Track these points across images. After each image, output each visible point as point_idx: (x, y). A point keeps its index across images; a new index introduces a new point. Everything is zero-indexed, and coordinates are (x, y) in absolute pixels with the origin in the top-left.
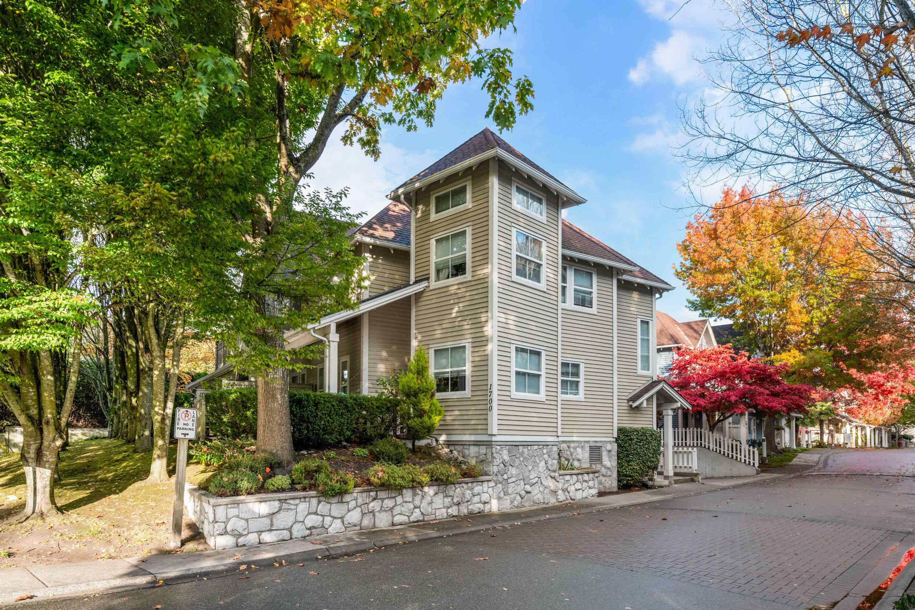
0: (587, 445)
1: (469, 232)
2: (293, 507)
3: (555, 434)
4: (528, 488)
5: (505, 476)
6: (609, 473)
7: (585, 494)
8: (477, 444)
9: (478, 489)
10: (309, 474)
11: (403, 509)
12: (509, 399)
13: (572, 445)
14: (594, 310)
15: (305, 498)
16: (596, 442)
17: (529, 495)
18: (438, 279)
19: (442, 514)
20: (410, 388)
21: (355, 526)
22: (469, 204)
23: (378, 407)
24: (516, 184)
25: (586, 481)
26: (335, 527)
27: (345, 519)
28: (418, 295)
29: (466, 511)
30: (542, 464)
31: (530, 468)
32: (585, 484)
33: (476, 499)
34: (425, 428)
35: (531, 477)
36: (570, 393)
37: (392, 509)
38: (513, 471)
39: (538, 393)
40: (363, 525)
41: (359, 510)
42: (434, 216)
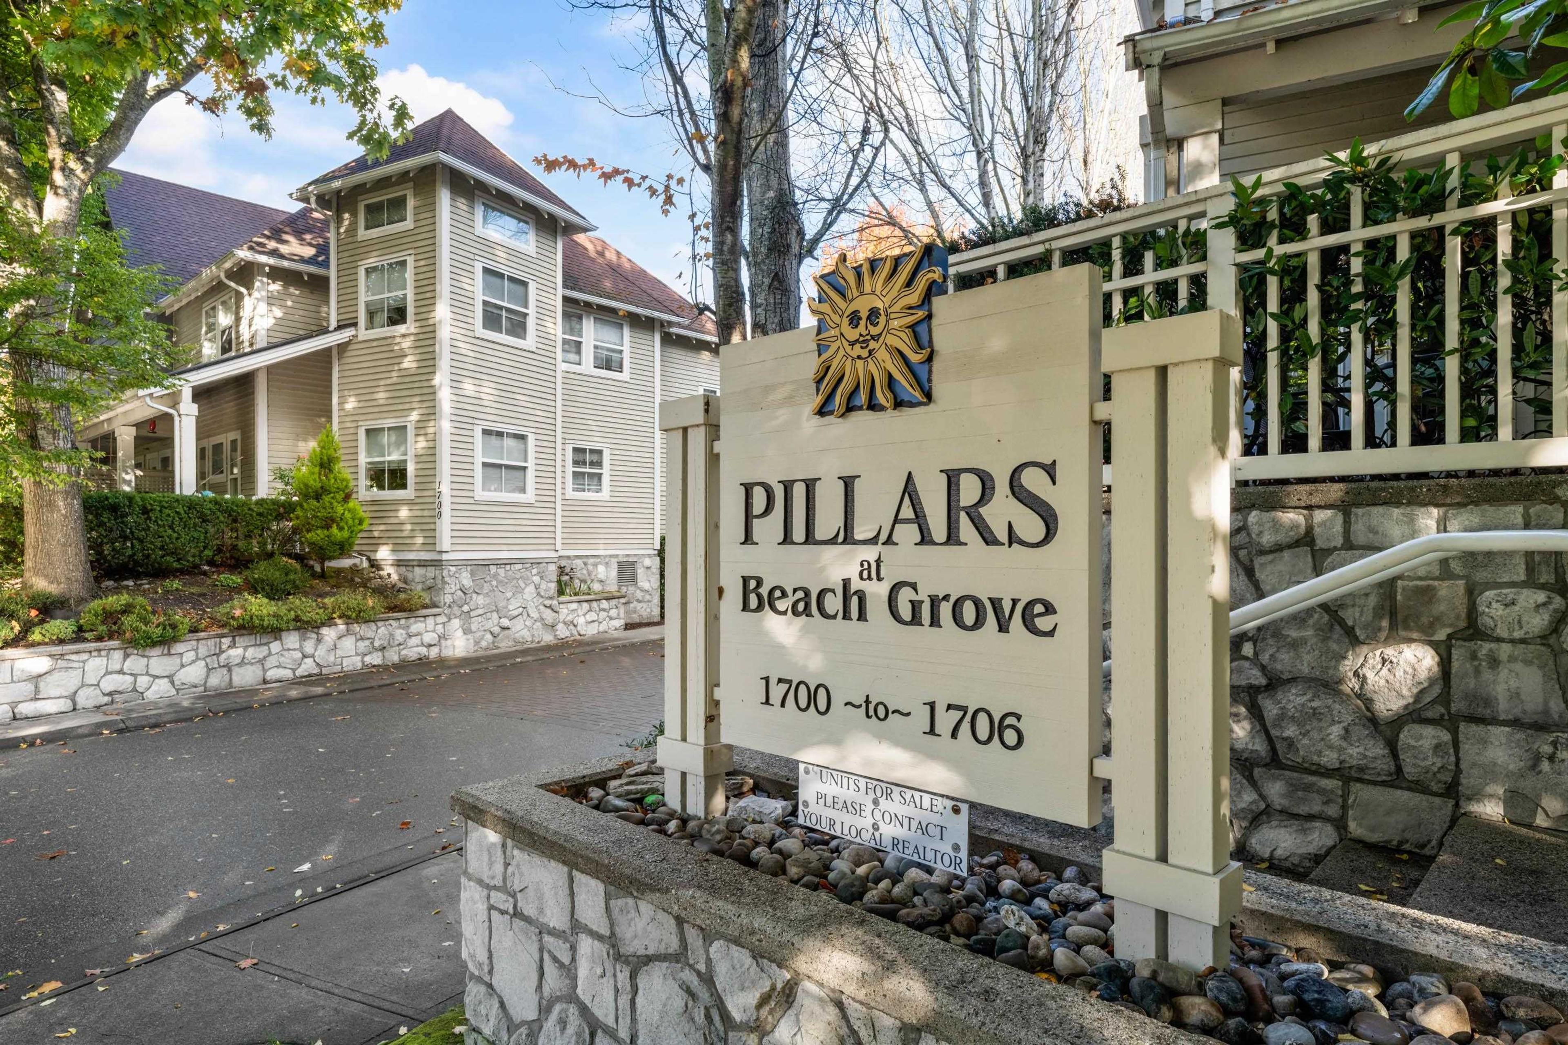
0: (614, 561)
1: (410, 261)
2: (76, 665)
3: (552, 547)
4: (505, 622)
5: (466, 608)
6: (648, 597)
7: (602, 628)
8: (423, 564)
9: (417, 626)
10: (110, 617)
11: (282, 659)
12: (471, 501)
13: (591, 561)
14: (625, 375)
15: (99, 650)
16: (628, 555)
17: (506, 632)
18: (371, 325)
19: (353, 663)
20: (307, 486)
21: (196, 687)
22: (409, 224)
23: (260, 514)
24: (481, 200)
25: (604, 610)
26: (159, 691)
27: (175, 678)
28: (342, 348)
29: (396, 659)
30: (531, 589)
31: (509, 595)
32: (603, 614)
33: (414, 641)
34: (335, 544)
35: (511, 607)
36: (589, 490)
37: (261, 661)
38: (480, 600)
39: (523, 490)
40: (208, 684)
41: (202, 663)
42: (363, 234)
